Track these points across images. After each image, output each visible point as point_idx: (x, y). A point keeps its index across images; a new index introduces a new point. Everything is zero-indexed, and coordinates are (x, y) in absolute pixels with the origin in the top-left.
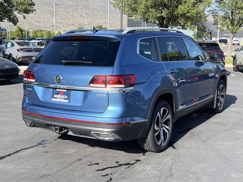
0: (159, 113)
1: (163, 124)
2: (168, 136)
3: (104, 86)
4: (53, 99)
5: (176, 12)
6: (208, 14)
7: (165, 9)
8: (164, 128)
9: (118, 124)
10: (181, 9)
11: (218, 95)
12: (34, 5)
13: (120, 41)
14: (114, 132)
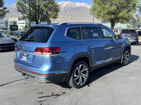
0: (77, 68)
1: (82, 73)
2: (85, 80)
3: (41, 53)
4: (22, 59)
5: (118, 16)
6: (134, 16)
7: (113, 15)
8: (82, 75)
9: (47, 74)
10: (121, 14)
11: (124, 57)
12: (58, 15)
13: (54, 29)
14: (46, 79)
